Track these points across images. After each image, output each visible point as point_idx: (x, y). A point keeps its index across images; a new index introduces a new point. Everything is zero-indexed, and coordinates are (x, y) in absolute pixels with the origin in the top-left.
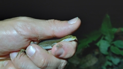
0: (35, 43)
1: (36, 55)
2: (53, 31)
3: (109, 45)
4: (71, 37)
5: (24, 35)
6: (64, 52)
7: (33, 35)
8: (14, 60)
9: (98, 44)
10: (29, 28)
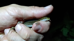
0: (21, 22)
1: (22, 30)
2: (33, 13)
3: (68, 31)
4: (46, 18)
5: (13, 16)
6: (41, 28)
7: (19, 16)
8: (7, 35)
9: (61, 30)
10: (16, 11)
